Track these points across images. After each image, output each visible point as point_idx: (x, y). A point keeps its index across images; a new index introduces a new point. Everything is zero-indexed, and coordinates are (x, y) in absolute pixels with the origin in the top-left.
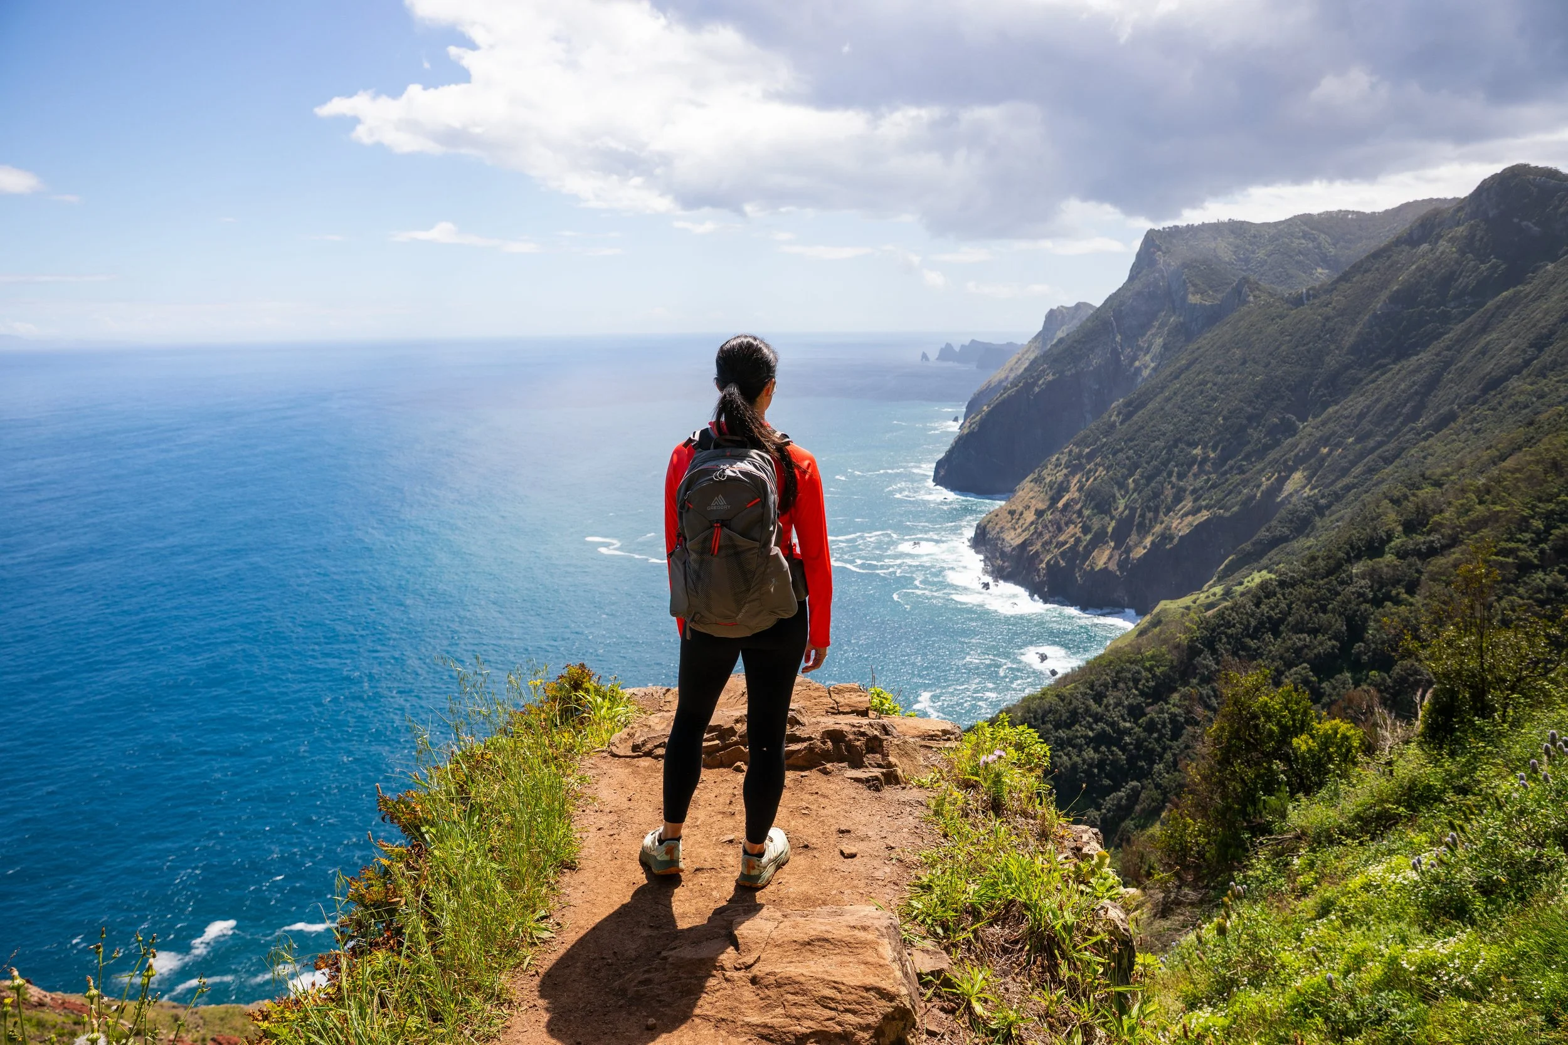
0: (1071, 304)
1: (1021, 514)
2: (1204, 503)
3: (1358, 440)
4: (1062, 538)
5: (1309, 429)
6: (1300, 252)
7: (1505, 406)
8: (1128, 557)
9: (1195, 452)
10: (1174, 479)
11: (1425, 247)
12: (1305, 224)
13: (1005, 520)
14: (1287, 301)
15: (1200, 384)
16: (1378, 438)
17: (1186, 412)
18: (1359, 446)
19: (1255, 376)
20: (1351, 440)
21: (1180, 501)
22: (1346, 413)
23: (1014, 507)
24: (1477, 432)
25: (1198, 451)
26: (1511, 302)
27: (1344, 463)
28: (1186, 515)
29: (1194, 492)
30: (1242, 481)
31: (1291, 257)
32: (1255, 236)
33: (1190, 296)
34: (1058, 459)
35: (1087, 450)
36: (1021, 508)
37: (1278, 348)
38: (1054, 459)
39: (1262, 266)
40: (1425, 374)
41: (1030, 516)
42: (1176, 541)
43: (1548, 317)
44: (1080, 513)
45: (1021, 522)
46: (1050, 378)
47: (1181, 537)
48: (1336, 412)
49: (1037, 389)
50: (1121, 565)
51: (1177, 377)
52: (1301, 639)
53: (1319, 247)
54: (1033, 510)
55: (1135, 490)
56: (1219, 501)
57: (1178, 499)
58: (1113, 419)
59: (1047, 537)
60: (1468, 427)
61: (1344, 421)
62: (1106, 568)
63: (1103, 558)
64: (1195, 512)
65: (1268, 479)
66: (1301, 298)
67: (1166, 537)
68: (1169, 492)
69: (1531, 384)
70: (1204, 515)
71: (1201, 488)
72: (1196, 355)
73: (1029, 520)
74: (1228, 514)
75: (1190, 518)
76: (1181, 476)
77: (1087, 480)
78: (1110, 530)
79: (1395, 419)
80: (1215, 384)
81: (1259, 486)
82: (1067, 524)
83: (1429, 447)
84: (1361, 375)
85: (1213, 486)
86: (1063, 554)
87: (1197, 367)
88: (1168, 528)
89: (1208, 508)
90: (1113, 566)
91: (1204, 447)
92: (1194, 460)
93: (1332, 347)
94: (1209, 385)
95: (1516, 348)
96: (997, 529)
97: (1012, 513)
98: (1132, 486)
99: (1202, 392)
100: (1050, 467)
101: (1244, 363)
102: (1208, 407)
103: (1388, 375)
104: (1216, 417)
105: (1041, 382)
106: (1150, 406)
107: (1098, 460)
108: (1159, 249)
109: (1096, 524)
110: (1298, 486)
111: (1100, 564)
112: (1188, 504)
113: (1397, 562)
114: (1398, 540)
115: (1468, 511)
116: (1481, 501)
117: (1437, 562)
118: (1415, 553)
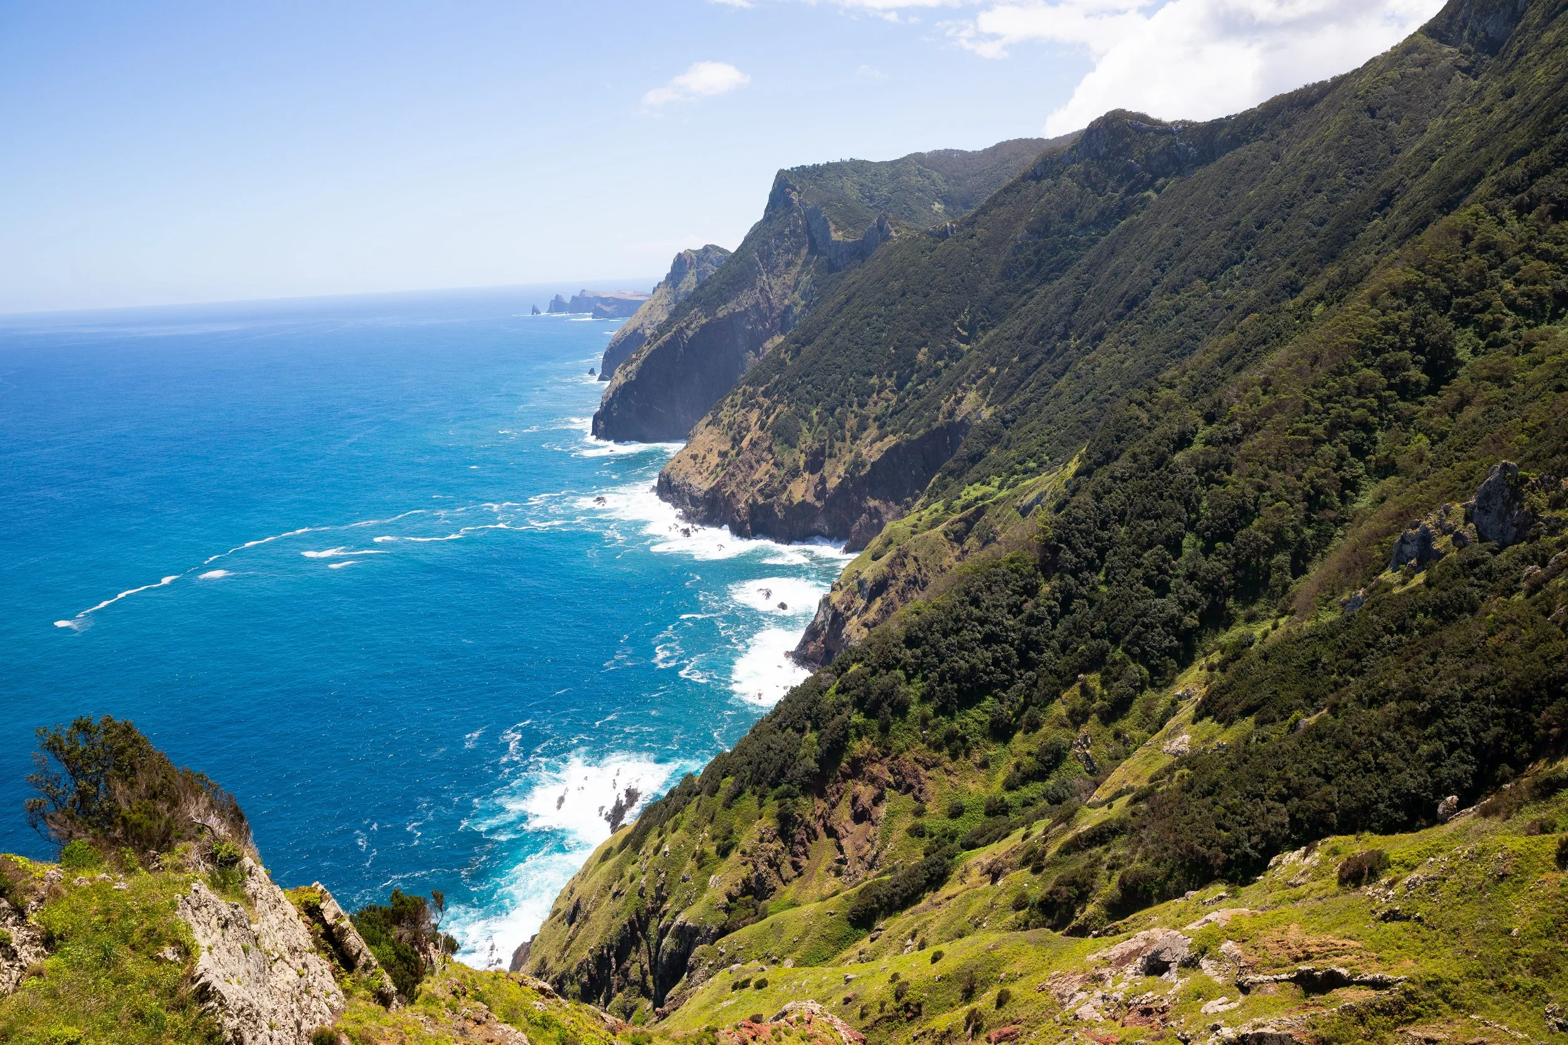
0: (699, 246)
1: (704, 457)
2: (889, 429)
3: (1023, 359)
4: (756, 477)
5: (974, 352)
6: (919, 190)
7: (1151, 320)
8: (824, 488)
9: (872, 381)
10: (855, 408)
11: (1048, 182)
12: (919, 162)
13: (688, 465)
14: (931, 234)
15: (866, 317)
16: (1039, 356)
17: (857, 343)
18: (1023, 365)
19: (917, 306)
20: (1015, 359)
21: (865, 429)
22: (1006, 335)
23: (695, 452)
24: (1133, 344)
25: (874, 380)
26: (1130, 229)
27: (1013, 380)
28: (873, 442)
29: (876, 419)
30: (922, 405)
31: (911, 193)
32: (875, 175)
33: (833, 234)
34: (732, 400)
35: (762, 389)
36: (703, 453)
37: (933, 279)
38: (729, 400)
39: (887, 203)
40: (1070, 297)
41: (714, 459)
42: (868, 468)
43: (1163, 242)
44: (770, 449)
45: (705, 465)
46: (704, 321)
47: (873, 464)
48: (997, 335)
49: (690, 333)
50: (819, 496)
51: (839, 312)
52: (1148, 525)
53: (934, 183)
54: (716, 452)
55: (820, 422)
56: (904, 426)
57: (862, 427)
58: (782, 356)
59: (740, 477)
60: (1124, 340)
61: (1007, 343)
62: (804, 501)
63: (800, 490)
64: (881, 438)
65: (947, 401)
66: (946, 232)
67: (857, 464)
68: (852, 422)
69: (1168, 300)
70: (891, 441)
71: (883, 415)
72: (853, 290)
73: (714, 464)
74: (915, 437)
75: (879, 444)
76: (862, 405)
77: (768, 418)
78: (802, 463)
79: (1049, 338)
80: (880, 316)
81: (938, 409)
82: (758, 462)
83: (1094, 359)
84: (1011, 300)
85: (895, 413)
86: (760, 491)
87: (857, 301)
88: (859, 455)
89: (894, 433)
90: (810, 499)
91: (880, 377)
92: (872, 387)
93: (982, 275)
94: (875, 317)
95: (1144, 270)
96: (682, 475)
97: (694, 457)
98: (816, 419)
99: (869, 325)
100: (725, 408)
101: (904, 294)
102: (877, 338)
103: (1037, 298)
104: (888, 347)
105: (693, 326)
106: (817, 341)
107: (776, 397)
108: (794, 189)
109: (788, 461)
110: (974, 406)
111: (797, 498)
112: (873, 431)
113: (1213, 450)
114: (1204, 432)
115: (1257, 401)
116: (1265, 393)
117: (1246, 446)
118: (1226, 440)
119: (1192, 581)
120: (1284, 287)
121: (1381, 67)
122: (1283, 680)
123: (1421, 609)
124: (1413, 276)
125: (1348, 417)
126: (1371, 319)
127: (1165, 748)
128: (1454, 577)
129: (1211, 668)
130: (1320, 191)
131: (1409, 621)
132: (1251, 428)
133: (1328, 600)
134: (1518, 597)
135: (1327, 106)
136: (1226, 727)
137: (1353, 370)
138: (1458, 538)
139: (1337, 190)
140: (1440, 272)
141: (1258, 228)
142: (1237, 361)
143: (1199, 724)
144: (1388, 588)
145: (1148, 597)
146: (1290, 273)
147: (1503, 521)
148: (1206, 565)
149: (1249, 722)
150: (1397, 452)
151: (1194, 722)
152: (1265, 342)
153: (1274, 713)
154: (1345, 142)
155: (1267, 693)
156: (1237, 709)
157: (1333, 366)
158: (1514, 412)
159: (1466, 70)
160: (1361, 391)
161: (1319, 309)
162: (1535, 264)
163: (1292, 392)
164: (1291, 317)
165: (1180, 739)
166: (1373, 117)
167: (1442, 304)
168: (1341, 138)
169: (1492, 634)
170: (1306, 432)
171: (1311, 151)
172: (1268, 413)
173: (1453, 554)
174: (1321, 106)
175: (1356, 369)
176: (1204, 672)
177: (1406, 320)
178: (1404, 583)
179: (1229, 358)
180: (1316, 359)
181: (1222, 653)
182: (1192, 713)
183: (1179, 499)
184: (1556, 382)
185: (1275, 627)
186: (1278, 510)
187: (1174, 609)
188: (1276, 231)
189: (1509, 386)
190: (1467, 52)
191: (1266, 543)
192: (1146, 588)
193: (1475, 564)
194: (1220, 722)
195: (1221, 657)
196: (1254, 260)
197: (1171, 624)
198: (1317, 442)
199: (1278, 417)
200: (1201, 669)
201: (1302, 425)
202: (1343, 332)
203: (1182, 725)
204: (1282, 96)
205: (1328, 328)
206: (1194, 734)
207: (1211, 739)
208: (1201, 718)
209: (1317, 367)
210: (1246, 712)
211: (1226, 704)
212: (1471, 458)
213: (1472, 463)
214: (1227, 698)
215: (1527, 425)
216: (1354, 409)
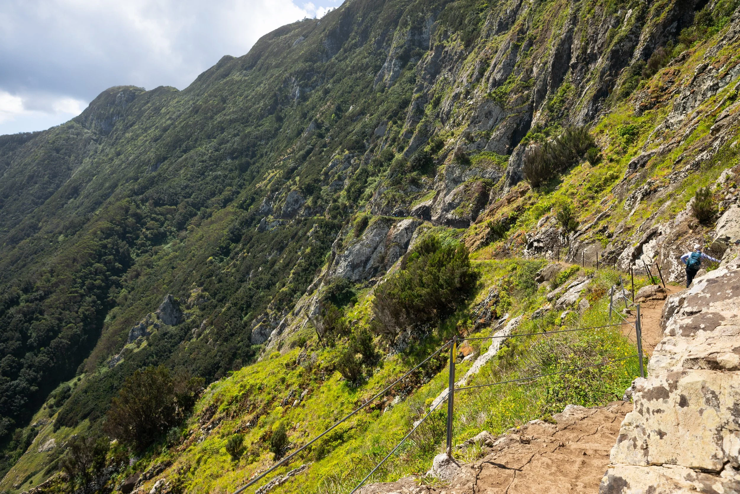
113: (30, 305)
114: (24, 297)
115: (49, 281)
116: (52, 276)
117: (48, 301)
118: (36, 299)
119: (31, 369)
120: (30, 227)
121: (57, 132)
122: (99, 398)
123: (150, 355)
124: (109, 225)
125: (93, 284)
126: (96, 243)
127: (40, 450)
128: (159, 340)
129: (51, 407)
130: (36, 183)
131: (147, 360)
132: (47, 294)
133: (101, 363)
134: (194, 340)
135: (33, 144)
136: (74, 428)
137: (91, 265)
138: (156, 326)
139: (45, 184)
140: (120, 224)
141: (5, 198)
142: (21, 263)
143: (58, 431)
144: (131, 351)
145: (8, 382)
146: (32, 221)
147: (171, 316)
148: (37, 359)
149: (86, 422)
150: (116, 297)
151: (55, 432)
152: (35, 253)
153: (98, 413)
154: (46, 162)
155: (92, 406)
156: (78, 418)
157: (83, 263)
158: (159, 277)
159: (96, 141)
160: (96, 273)
161: (61, 238)
162: (152, 222)
163: (66, 275)
164: (47, 242)
165: (48, 443)
166: (58, 153)
167: (123, 236)
168: (44, 160)
169: (191, 354)
170: (76, 292)
171: (30, 164)
172: (56, 285)
173: (156, 332)
174: (29, 144)
175: (93, 264)
176: (47, 410)
177: (109, 243)
178: (138, 347)
179: (16, 261)
180: (75, 260)
181: (55, 398)
182: (52, 428)
183: (16, 331)
184: (171, 265)
185: (79, 380)
186: (70, 328)
187: (24, 384)
188: (15, 200)
189: (153, 268)
190: (95, 133)
191: (67, 343)
192: (5, 378)
193: (165, 334)
194: (70, 426)
195: (54, 400)
196: (5, 213)
197: (24, 392)
198: (82, 296)
199: (61, 286)
200: (45, 409)
201: (74, 289)
202: (84, 248)
203: (47, 436)
204: (7, 136)
205: (77, 247)
206: (56, 437)
207: (67, 435)
208: (59, 428)
209: (75, 264)
210: (84, 417)
211: (71, 418)
212: (148, 296)
213: (149, 298)
214: (71, 415)
215: (165, 281)
216: (95, 280)
